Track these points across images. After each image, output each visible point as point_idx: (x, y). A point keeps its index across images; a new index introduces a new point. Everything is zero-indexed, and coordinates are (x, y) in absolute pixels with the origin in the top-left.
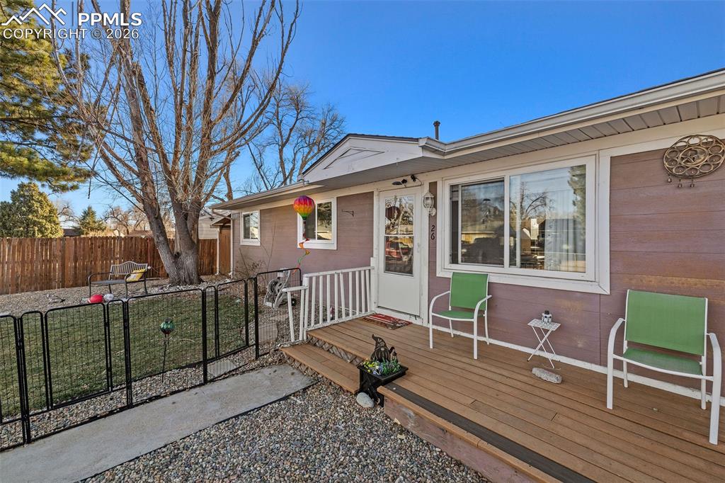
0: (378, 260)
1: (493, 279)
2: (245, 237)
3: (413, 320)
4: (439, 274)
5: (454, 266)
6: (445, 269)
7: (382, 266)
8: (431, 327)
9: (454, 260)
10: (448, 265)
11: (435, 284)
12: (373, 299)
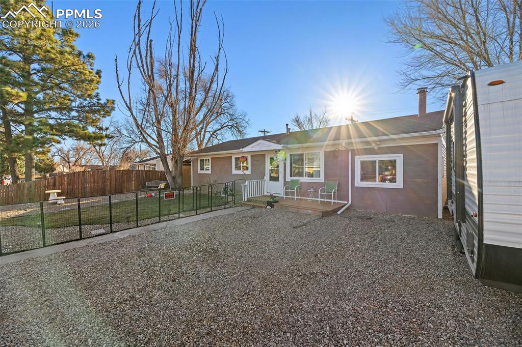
0: (267, 177)
1: (301, 181)
2: (201, 170)
3: (279, 195)
4: (287, 180)
5: (291, 178)
6: (289, 179)
7: (269, 178)
8: (284, 196)
9: (291, 176)
10: (289, 177)
11: (285, 183)
12: (266, 190)
